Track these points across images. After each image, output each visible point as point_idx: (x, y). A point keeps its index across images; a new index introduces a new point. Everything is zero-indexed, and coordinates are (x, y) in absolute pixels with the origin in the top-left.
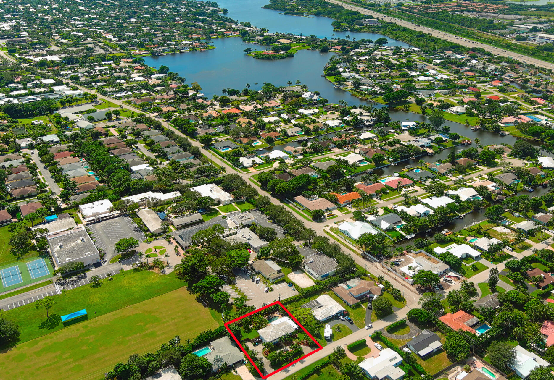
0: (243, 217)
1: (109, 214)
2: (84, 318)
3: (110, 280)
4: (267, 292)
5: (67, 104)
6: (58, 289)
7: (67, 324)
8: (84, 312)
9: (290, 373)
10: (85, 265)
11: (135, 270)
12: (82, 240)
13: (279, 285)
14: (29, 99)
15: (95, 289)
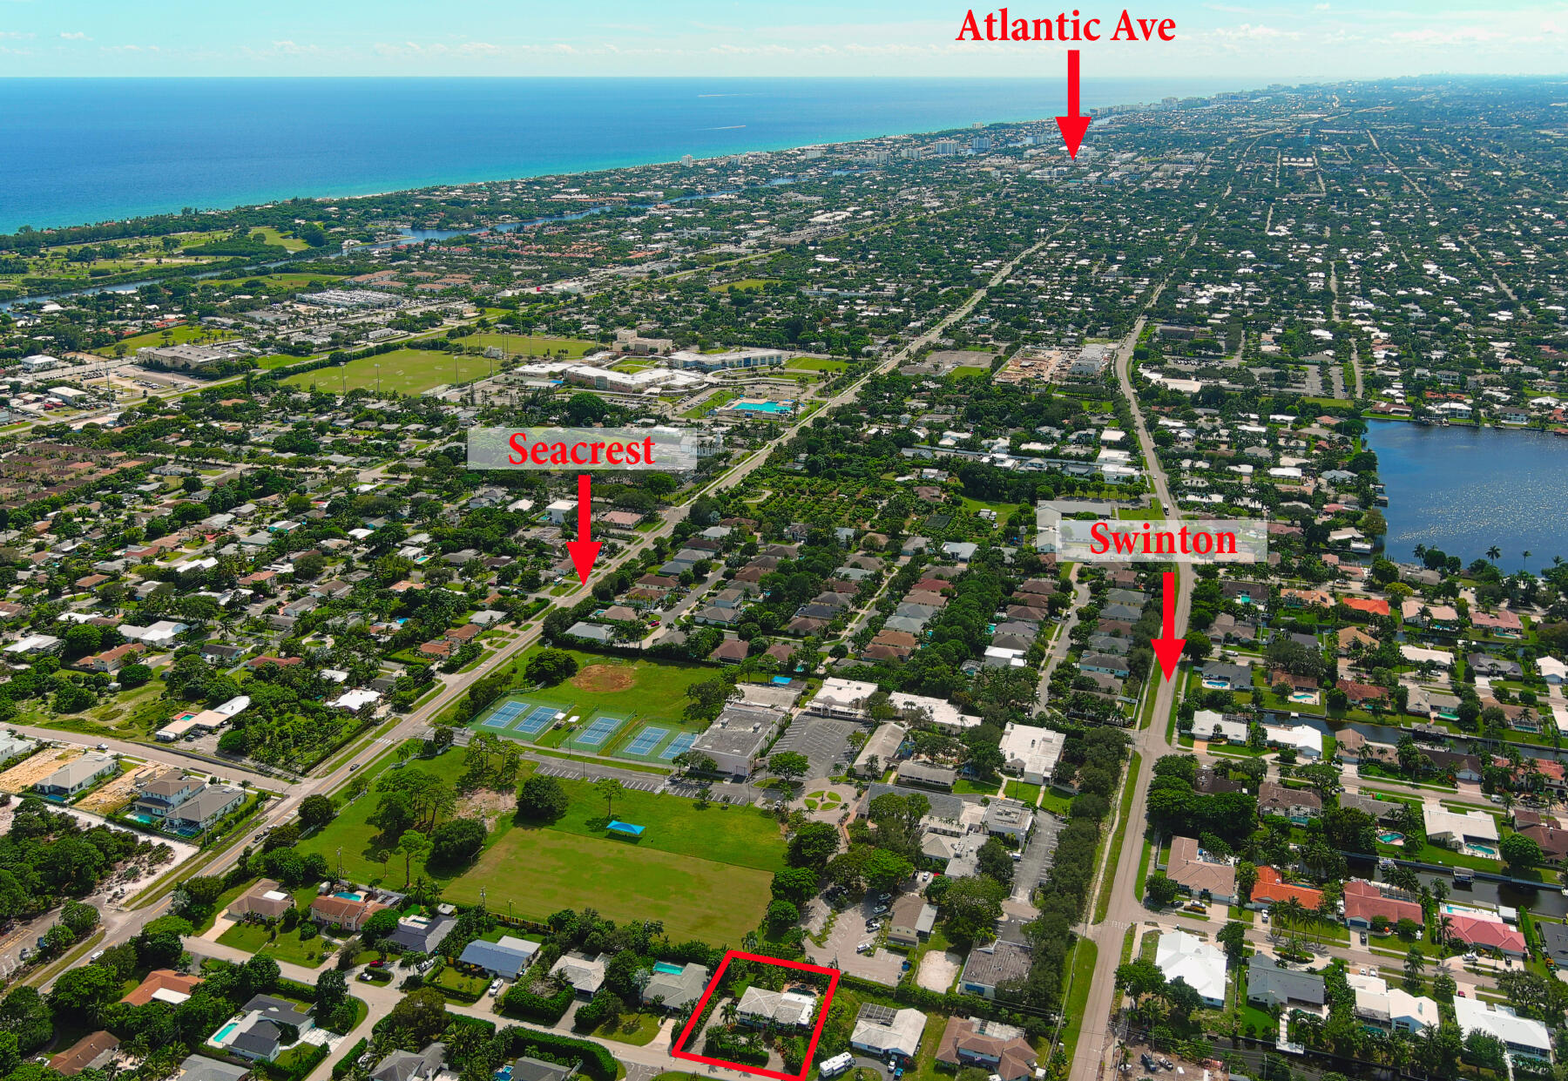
0: (1008, 814)
1: (846, 710)
2: (633, 840)
3: (723, 808)
4: (859, 952)
5: (1078, 492)
6: (662, 785)
7: (614, 836)
8: (638, 829)
9: (713, 1075)
10: (718, 769)
11: (766, 814)
12: (756, 729)
13: (893, 956)
14: (1032, 465)
15: (694, 811)
